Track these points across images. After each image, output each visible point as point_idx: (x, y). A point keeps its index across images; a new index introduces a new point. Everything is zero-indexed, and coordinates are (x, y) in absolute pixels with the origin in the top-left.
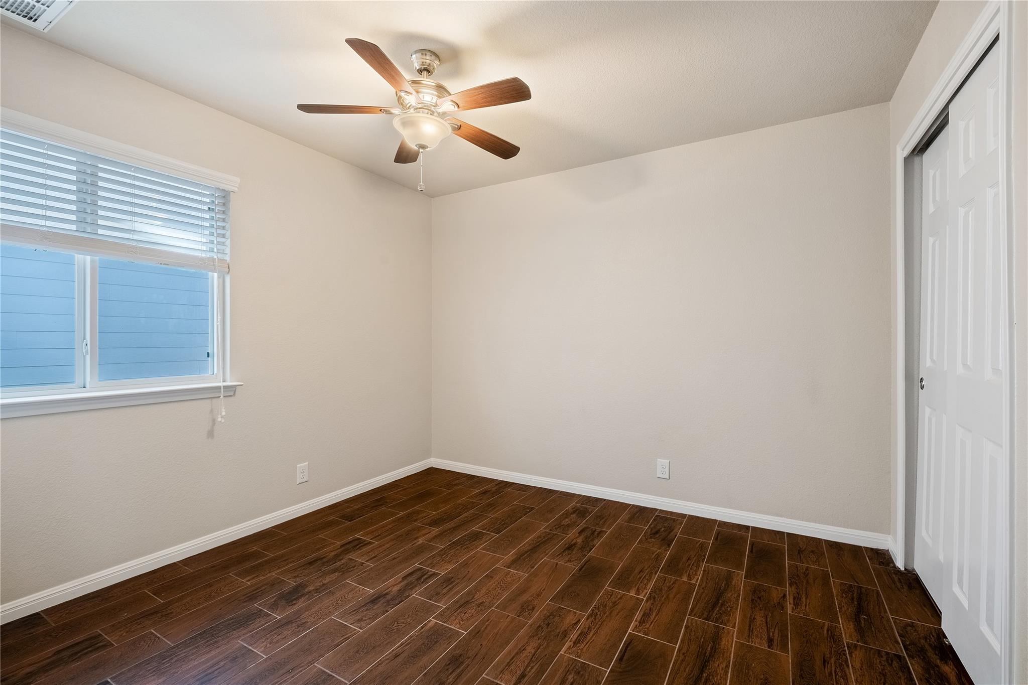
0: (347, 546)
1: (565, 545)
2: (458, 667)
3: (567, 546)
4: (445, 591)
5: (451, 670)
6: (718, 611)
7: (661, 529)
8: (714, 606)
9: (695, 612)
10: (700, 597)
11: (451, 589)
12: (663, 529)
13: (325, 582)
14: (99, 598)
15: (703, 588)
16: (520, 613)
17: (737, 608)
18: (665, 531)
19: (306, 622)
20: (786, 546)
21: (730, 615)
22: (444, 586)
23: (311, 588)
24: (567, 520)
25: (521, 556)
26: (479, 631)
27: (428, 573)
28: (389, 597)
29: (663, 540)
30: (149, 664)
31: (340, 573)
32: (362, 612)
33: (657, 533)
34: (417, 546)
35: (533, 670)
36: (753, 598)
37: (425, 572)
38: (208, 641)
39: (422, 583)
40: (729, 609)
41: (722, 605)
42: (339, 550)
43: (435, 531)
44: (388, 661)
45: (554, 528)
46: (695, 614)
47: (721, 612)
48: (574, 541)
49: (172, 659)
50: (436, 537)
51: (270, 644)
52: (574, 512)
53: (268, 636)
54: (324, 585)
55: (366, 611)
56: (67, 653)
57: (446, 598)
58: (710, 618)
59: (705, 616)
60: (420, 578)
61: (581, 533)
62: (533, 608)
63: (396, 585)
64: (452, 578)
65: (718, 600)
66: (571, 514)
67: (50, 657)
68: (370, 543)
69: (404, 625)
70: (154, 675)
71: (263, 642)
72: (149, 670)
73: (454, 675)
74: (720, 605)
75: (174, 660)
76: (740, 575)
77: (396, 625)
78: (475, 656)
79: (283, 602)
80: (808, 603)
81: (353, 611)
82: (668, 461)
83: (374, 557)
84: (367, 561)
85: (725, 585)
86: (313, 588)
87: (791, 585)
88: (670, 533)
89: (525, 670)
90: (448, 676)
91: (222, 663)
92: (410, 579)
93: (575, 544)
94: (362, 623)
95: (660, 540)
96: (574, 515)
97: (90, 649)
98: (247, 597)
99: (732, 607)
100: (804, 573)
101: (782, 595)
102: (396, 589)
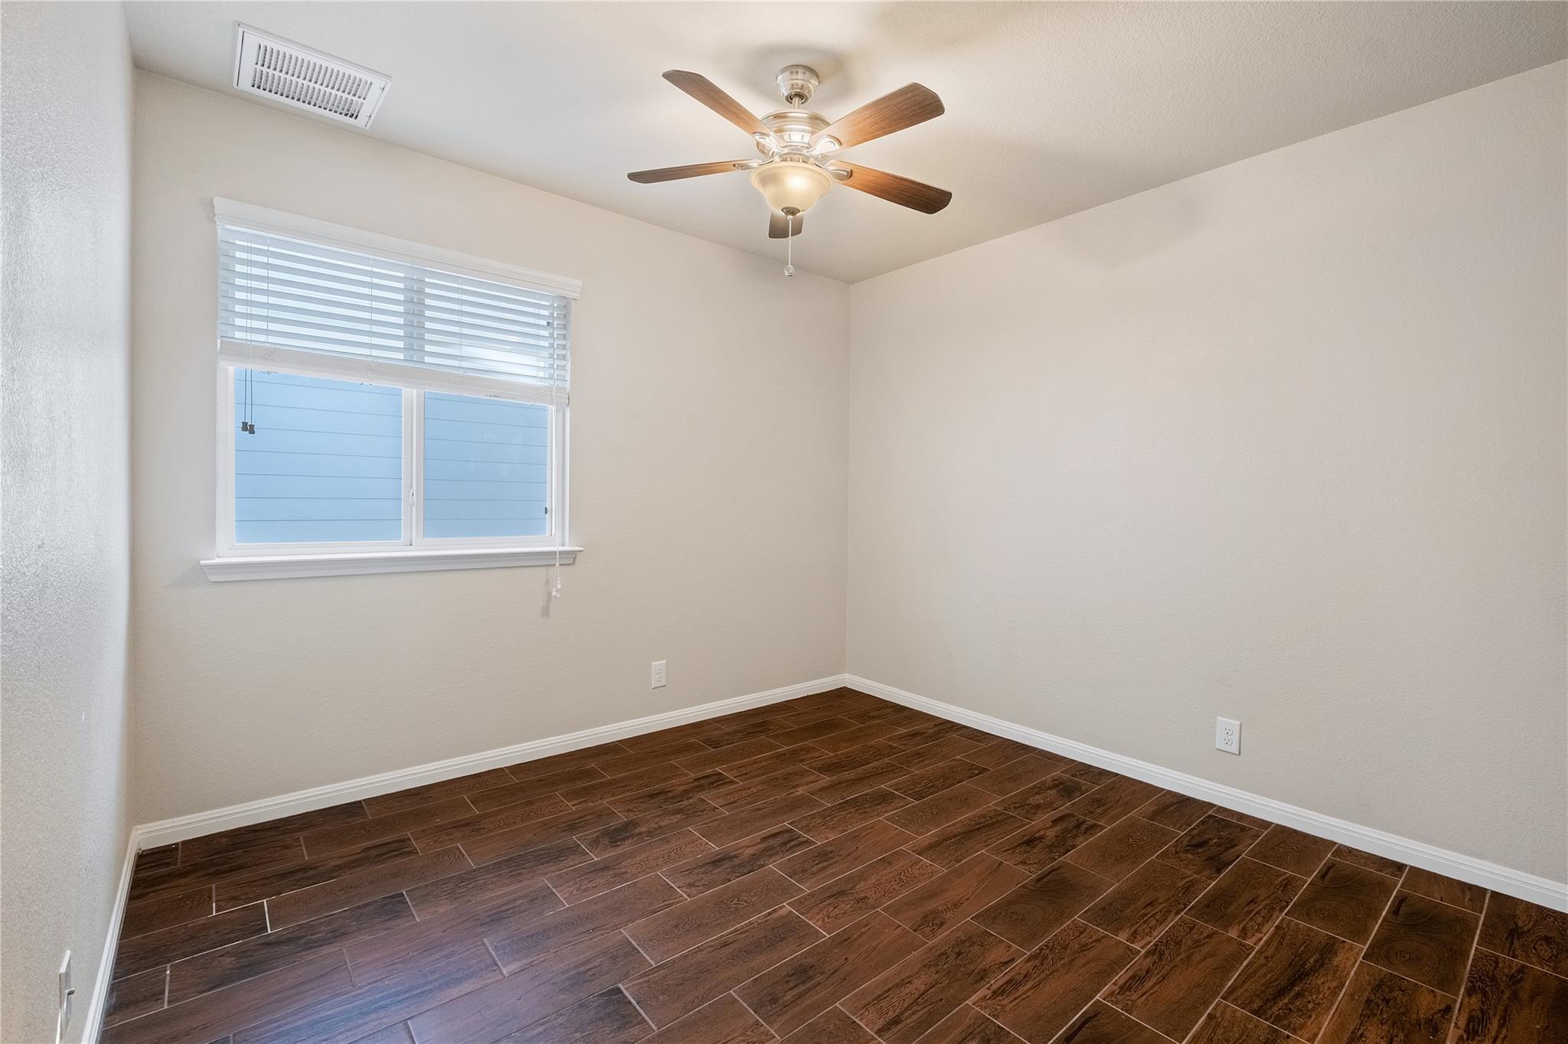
0: (702, 781)
1: (1025, 835)
2: (803, 982)
3: (1026, 838)
4: (815, 869)
5: (792, 984)
6: (1286, 1004)
7: (1211, 839)
8: (1280, 993)
9: (1235, 995)
10: (1255, 973)
11: (824, 868)
12: (1215, 841)
13: (662, 824)
14: (419, 797)
15: (1266, 958)
16: (919, 926)
17: (1330, 1008)
18: (1218, 845)
19: (626, 872)
20: (1483, 917)
21: (1310, 1017)
22: (817, 862)
23: (643, 829)
24: (1038, 797)
25: (944, 840)
26: (849, 938)
27: (798, 838)
28: (736, 861)
29: (1211, 859)
30: (446, 883)
31: (684, 816)
32: (698, 874)
33: (1200, 845)
34: (794, 798)
35: (915, 1017)
36: (1373, 997)
37: (794, 837)
38: (511, 871)
39: (787, 851)
40: (1310, 1006)
41: (1298, 996)
42: (691, 785)
43: (826, 780)
44: (712, 949)
45: (1012, 806)
46: (1235, 1000)
47: (1291, 1006)
48: (1042, 833)
49: (470, 883)
50: (823, 789)
51: (578, 891)
52: (1054, 787)
53: (578, 879)
54: (660, 827)
55: (702, 874)
56: (374, 852)
57: (813, 880)
58: (1265, 1013)
59: (1255, 1006)
60: (785, 844)
61: (1056, 822)
62: (942, 924)
63: (751, 846)
64: (831, 852)
65: (1292, 985)
66: (1048, 789)
67: (358, 853)
68: (732, 782)
69: (746, 904)
70: (447, 899)
71: (570, 887)
72: (444, 892)
73: (796, 991)
74: (1293, 993)
75: (471, 886)
76: (1356, 951)
77: (735, 901)
78: (833, 973)
79: (606, 841)
80: (1502, 1036)
81: (686, 871)
82: (1239, 723)
83: (732, 803)
84: (721, 806)
85: (1316, 961)
86: (645, 830)
87: (1469, 992)
88: (1228, 849)
89: (902, 1013)
90: (786, 992)
91: (519, 902)
92: (771, 842)
93: (1040, 838)
94: (693, 889)
95: (1204, 858)
96: (1053, 792)
97: (395, 853)
98: (568, 826)
99: (1318, 1004)
100: (1512, 977)
101: (1443, 1007)
102: (749, 852)
